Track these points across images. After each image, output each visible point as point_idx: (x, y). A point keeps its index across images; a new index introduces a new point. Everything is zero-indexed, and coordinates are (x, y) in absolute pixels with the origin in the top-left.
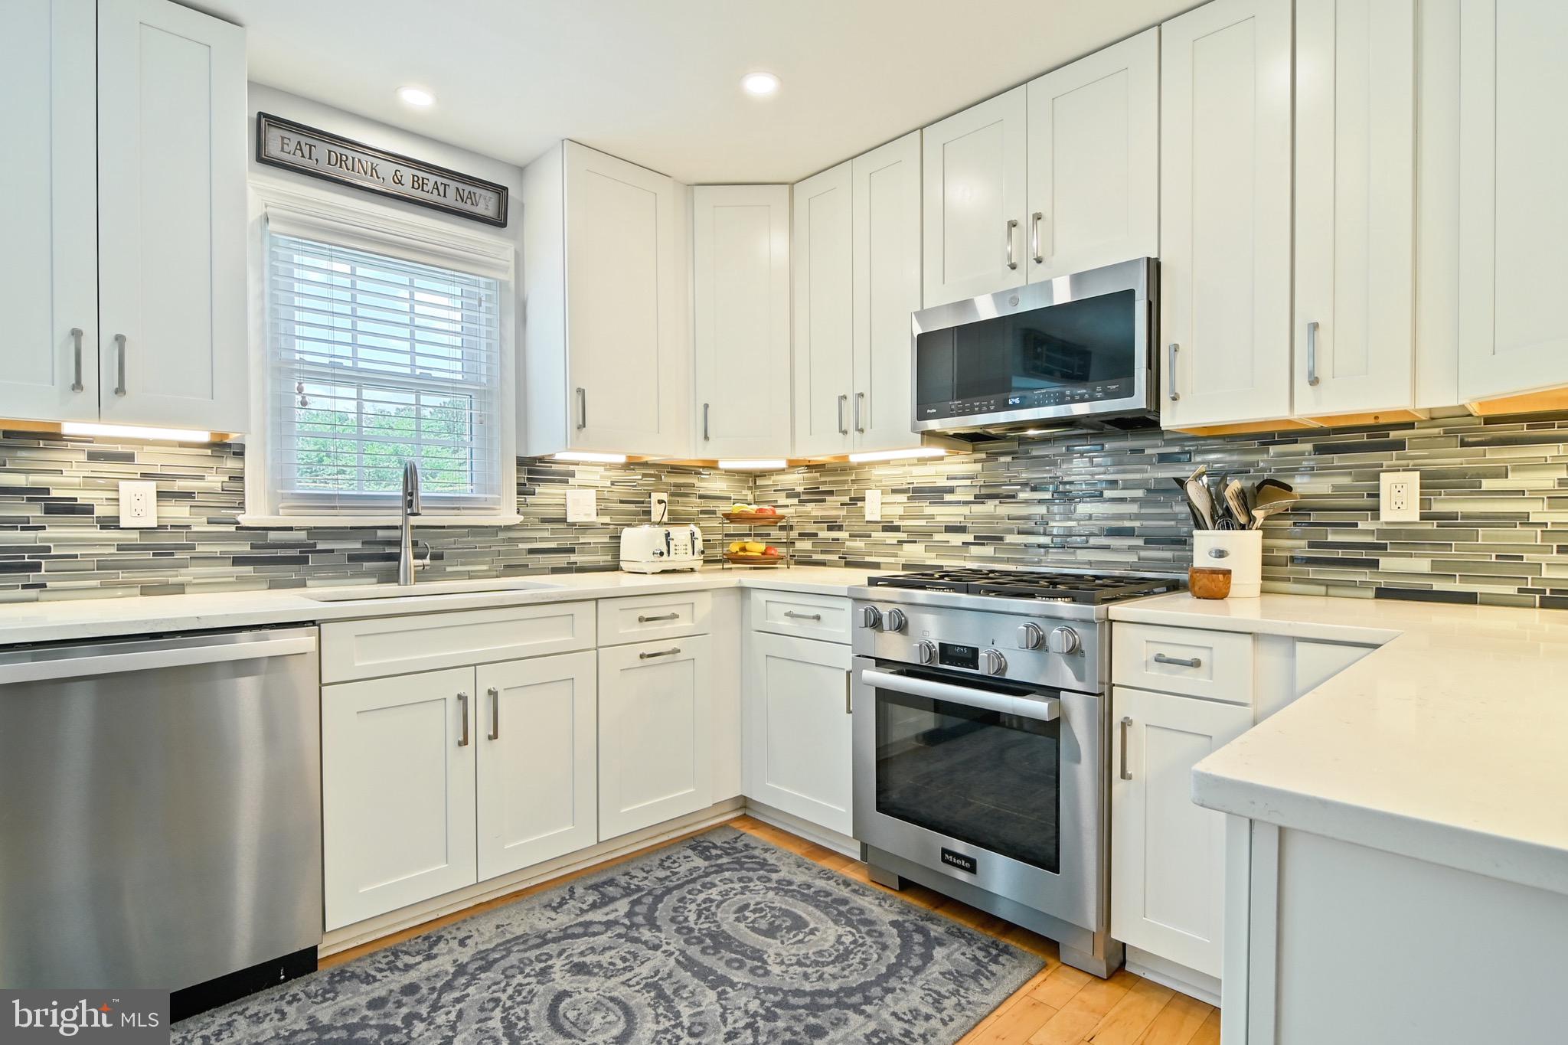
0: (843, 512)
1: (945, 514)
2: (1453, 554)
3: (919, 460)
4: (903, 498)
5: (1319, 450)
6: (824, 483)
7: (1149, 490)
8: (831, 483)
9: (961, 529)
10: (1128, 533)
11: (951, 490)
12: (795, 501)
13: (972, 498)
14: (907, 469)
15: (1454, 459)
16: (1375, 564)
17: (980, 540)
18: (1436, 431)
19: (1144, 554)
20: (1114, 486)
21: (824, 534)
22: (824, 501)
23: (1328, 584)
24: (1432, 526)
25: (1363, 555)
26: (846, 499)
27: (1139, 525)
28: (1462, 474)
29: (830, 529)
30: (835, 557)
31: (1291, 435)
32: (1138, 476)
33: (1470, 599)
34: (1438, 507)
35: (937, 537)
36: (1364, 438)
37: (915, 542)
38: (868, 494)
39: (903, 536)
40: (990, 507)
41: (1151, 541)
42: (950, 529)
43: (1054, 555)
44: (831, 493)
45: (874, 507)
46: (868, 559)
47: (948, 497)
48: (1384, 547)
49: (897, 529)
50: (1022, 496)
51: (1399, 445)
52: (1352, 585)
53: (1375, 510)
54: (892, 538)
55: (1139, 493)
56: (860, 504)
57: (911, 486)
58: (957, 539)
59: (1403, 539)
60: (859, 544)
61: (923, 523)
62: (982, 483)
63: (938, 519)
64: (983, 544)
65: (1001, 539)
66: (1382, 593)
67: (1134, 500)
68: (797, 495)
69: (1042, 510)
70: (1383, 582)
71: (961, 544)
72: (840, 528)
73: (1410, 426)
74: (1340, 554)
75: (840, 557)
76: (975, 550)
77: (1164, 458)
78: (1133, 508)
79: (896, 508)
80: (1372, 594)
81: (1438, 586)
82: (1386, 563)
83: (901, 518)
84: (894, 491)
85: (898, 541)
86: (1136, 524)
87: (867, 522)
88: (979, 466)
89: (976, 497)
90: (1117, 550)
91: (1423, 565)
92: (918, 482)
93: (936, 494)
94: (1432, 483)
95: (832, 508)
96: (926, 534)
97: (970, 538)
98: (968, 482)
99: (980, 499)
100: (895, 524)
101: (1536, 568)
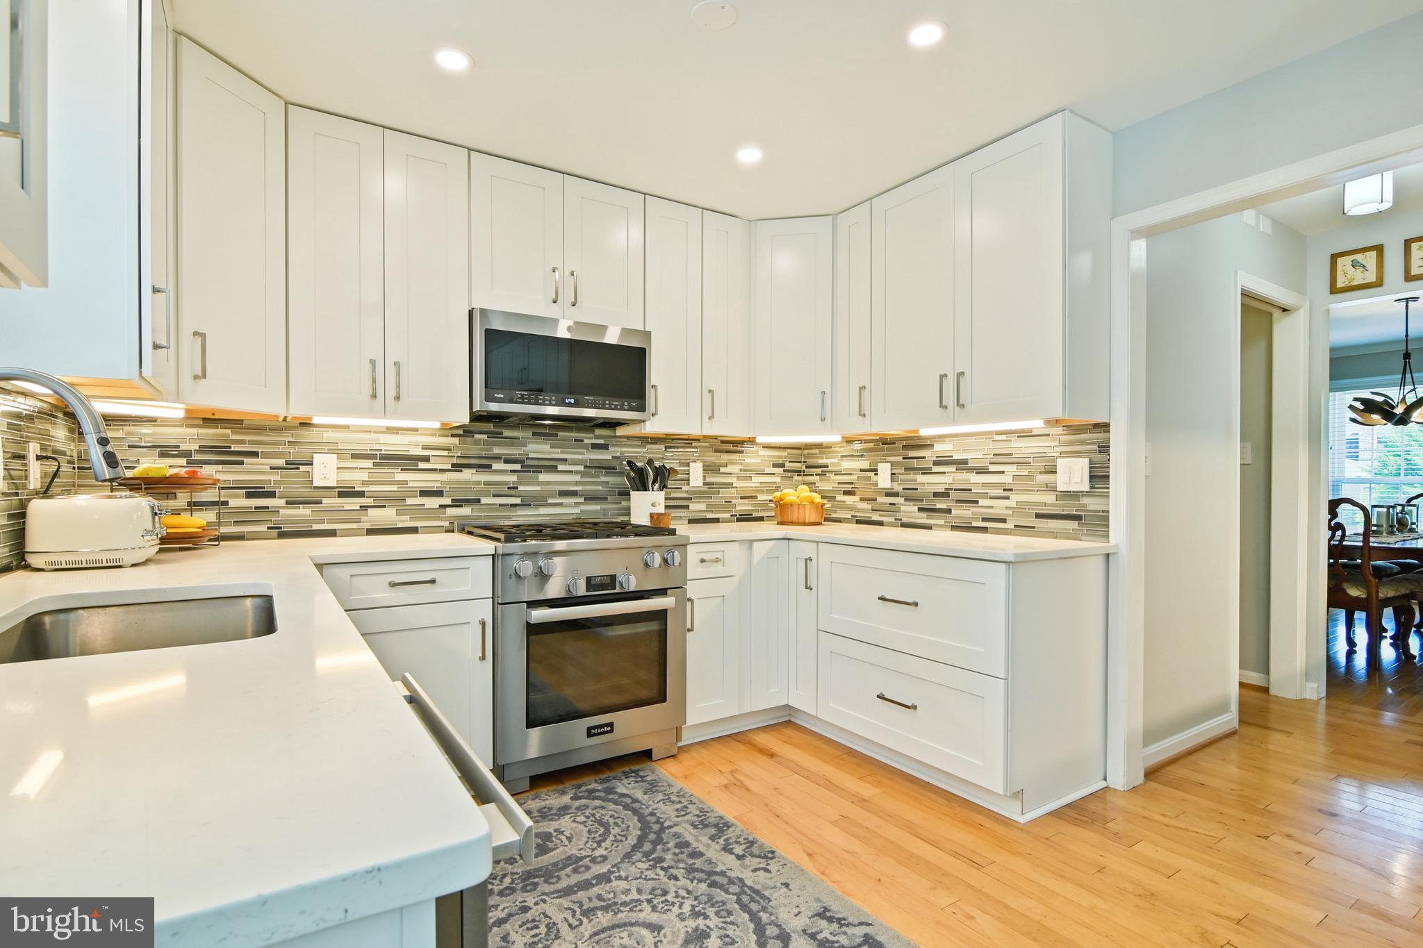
0: (275, 477)
1: (417, 480)
2: (713, 501)
3: (388, 428)
4: (369, 464)
5: (667, 448)
6: (242, 442)
7: (585, 467)
8: (251, 442)
9: (439, 493)
10: (574, 494)
11: (426, 459)
12: (183, 461)
13: (449, 467)
14: (372, 436)
15: (713, 458)
16: (687, 507)
17: (457, 503)
18: (706, 444)
19: (584, 508)
20: (565, 462)
21: (238, 502)
22: (242, 463)
24: (705, 488)
25: (684, 503)
26: (281, 462)
27: (581, 489)
28: (715, 464)
29: (249, 495)
30: (263, 528)
32: (580, 457)
33: (718, 520)
34: (709, 480)
35: (409, 501)
37: (385, 506)
38: (317, 459)
39: (370, 501)
40: (467, 475)
41: (590, 498)
42: (424, 493)
43: (521, 512)
44: (254, 454)
45: (326, 471)
46: (316, 527)
47: (422, 465)
48: (691, 499)
49: (361, 494)
50: (496, 466)
51: (695, 449)
52: (680, 518)
53: (688, 481)
54: (353, 504)
55: (581, 468)
56: (302, 468)
57: (378, 453)
58: (433, 502)
59: (697, 495)
60: (304, 512)
61: (394, 488)
62: (459, 455)
63: (410, 484)
64: (461, 506)
65: (479, 501)
66: (691, 521)
67: (577, 472)
68: (186, 454)
69: (513, 478)
70: (692, 516)
71: (438, 507)
72: (272, 495)
73: (697, 439)
74: (677, 503)
75: (269, 528)
76: (451, 512)
77: (594, 446)
78: (577, 478)
79: (359, 474)
80: (686, 522)
81: (709, 516)
82: (693, 507)
83: (364, 483)
84: (355, 456)
85: (361, 507)
86: (579, 488)
87: (315, 488)
88: (456, 440)
89: (453, 465)
90: (567, 506)
91: (702, 507)
92: (386, 450)
93: (409, 462)
94: (709, 469)
95: (256, 471)
96: (397, 500)
97: (448, 501)
98: (445, 453)
99: (457, 468)
100: (356, 489)
101: (735, 506)
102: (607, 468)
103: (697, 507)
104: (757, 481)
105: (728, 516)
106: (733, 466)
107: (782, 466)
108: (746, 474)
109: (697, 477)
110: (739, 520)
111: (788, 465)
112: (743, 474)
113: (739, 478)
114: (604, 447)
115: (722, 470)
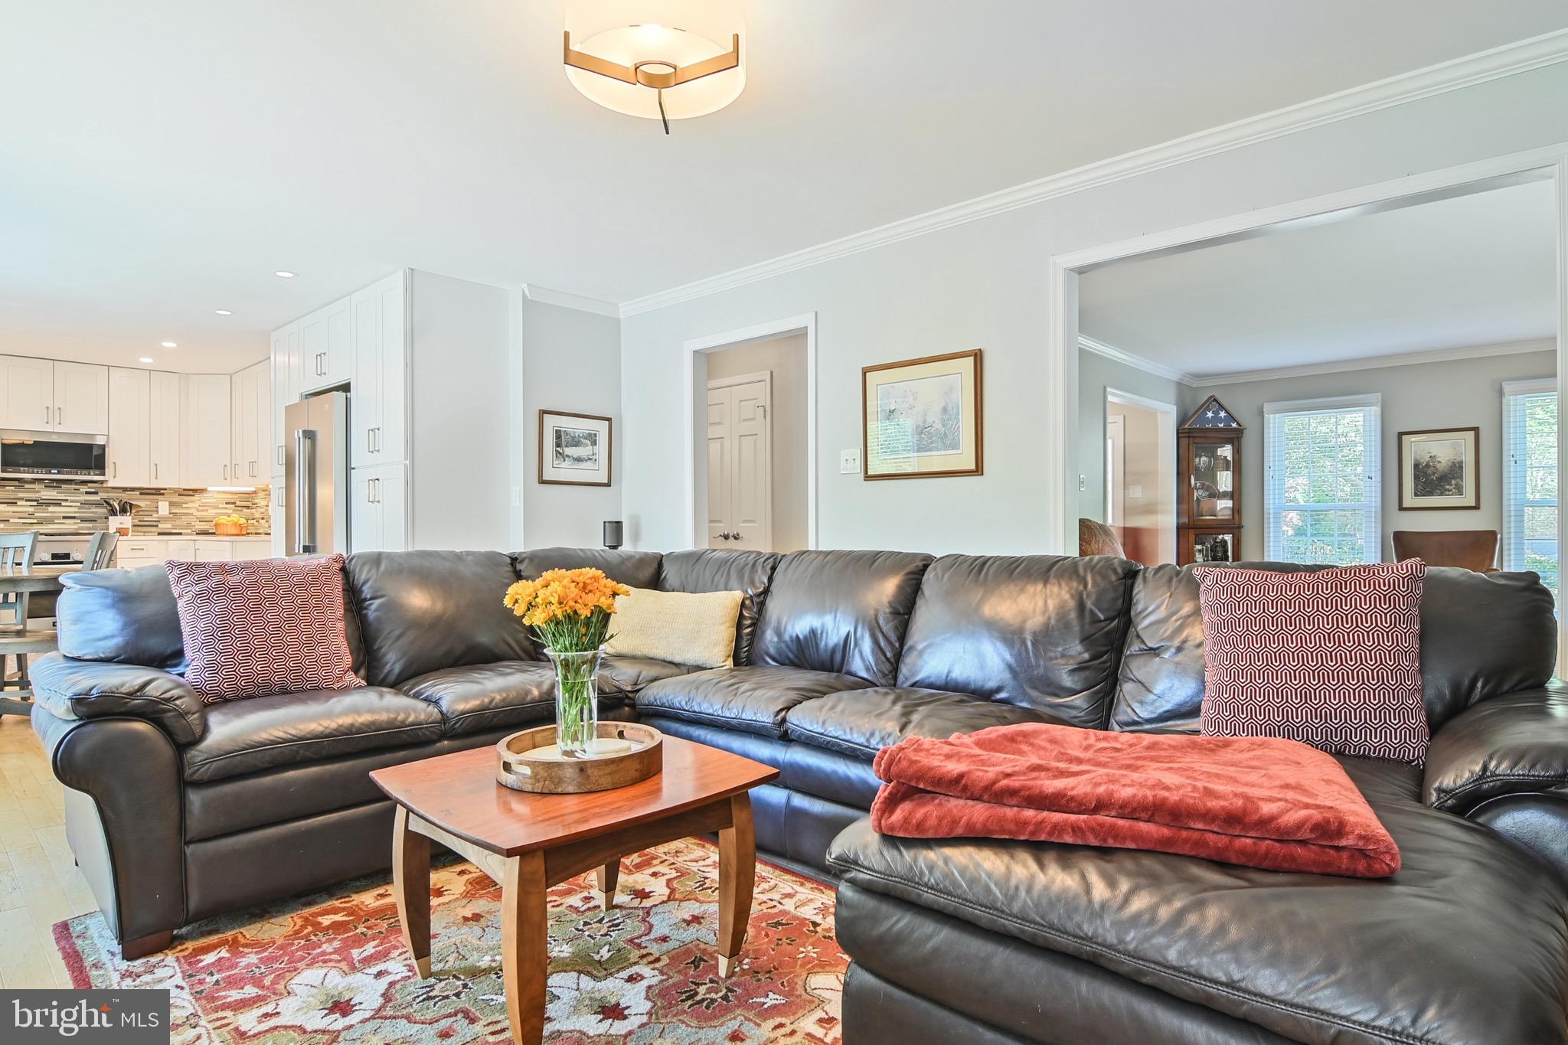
2: (177, 523)
5: (141, 494)
7: (81, 504)
10: (73, 518)
15: (176, 499)
16: (157, 526)
18: (172, 491)
19: (79, 525)
20: (67, 501)
23: (144, 532)
24: (171, 515)
25: (154, 523)
28: (179, 503)
31: (133, 489)
32: (77, 498)
33: (180, 534)
34: (173, 511)
36: (153, 492)
41: (83, 520)
48: (160, 521)
51: (163, 494)
52: (151, 532)
53: (157, 511)
55: (78, 504)
59: (165, 519)
66: (159, 534)
67: (76, 506)
69: (31, 509)
70: (160, 531)
73: (165, 489)
74: (148, 523)
77: (84, 493)
78: (76, 509)
80: (157, 534)
81: (173, 531)
82: (160, 526)
86: (77, 515)
91: (169, 526)
94: (171, 504)
101: (194, 526)
102: (97, 504)
103: (163, 527)
104: (212, 512)
105: (190, 531)
106: (193, 504)
107: (234, 503)
108: (205, 507)
109: (164, 508)
110: (197, 534)
111: (238, 503)
112: (201, 508)
113: (198, 510)
114: (96, 493)
115: (184, 505)
